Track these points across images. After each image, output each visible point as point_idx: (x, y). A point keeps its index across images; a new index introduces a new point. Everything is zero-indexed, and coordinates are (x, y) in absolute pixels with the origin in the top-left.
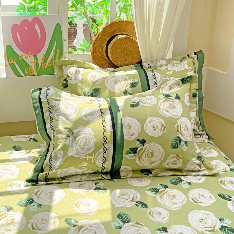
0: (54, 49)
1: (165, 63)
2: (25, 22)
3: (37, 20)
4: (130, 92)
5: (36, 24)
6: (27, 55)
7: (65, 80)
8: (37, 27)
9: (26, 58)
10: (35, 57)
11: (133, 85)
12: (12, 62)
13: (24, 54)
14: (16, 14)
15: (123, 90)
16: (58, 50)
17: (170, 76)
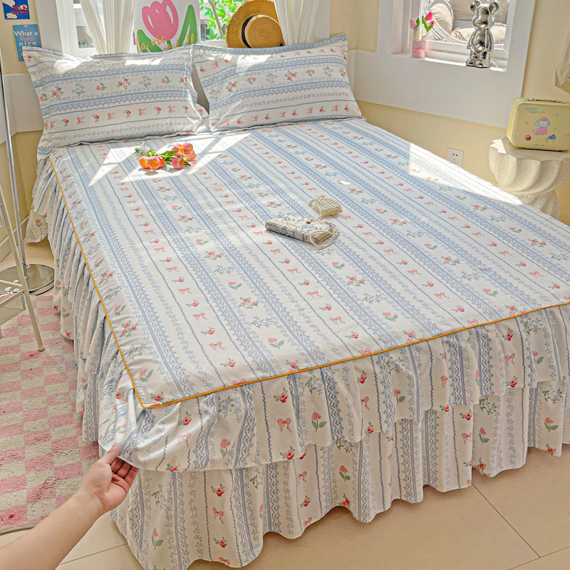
0: (188, 33)
2: (155, 4)
3: (168, 2)
5: (168, 7)
6: (160, 41)
8: (168, 9)
9: (159, 44)
10: (169, 42)
12: (144, 48)
13: (156, 39)
16: (192, 35)
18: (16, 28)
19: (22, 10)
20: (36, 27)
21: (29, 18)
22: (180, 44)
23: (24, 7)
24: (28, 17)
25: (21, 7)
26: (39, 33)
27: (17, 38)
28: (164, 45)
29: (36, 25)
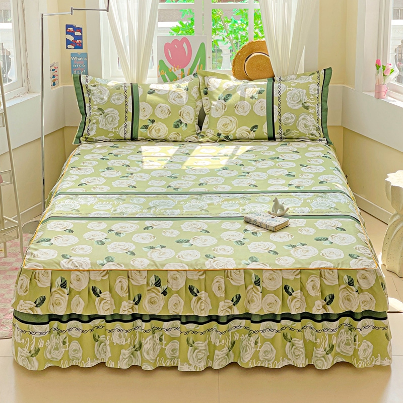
0: (198, 64)
1: (295, 78)
2: (175, 41)
3: (185, 40)
4: (257, 98)
5: (185, 43)
6: (176, 68)
7: (206, 88)
8: (185, 45)
9: (175, 71)
10: (183, 70)
11: (260, 93)
13: (173, 67)
14: (169, 35)
15: (251, 95)
16: (202, 65)
17: (293, 87)
18: (72, 55)
19: (78, 43)
22: (191, 71)
23: (80, 41)
24: (81, 48)
25: (78, 41)
26: (87, 59)
27: (72, 61)
28: (178, 72)
29: (87, 53)
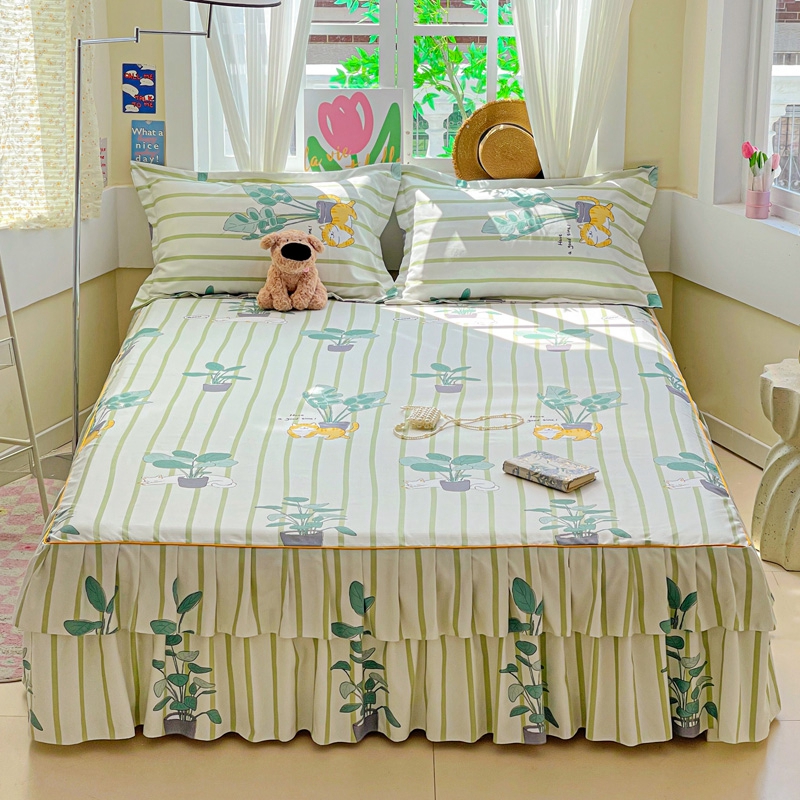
0: (386, 145)
2: (341, 100)
3: (360, 97)
5: (359, 104)
6: (341, 154)
8: (359, 108)
9: (339, 159)
10: (354, 158)
12: (315, 163)
13: (335, 152)
14: (327, 86)
16: (393, 148)
18: (135, 124)
19: (146, 101)
20: (161, 125)
21: (154, 112)
22: (371, 160)
23: (150, 98)
24: (152, 110)
25: (146, 97)
26: (164, 133)
27: (134, 137)
28: (346, 160)
29: (163, 122)
